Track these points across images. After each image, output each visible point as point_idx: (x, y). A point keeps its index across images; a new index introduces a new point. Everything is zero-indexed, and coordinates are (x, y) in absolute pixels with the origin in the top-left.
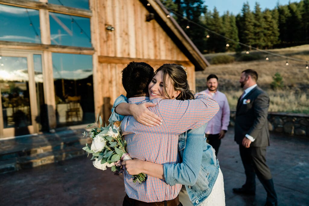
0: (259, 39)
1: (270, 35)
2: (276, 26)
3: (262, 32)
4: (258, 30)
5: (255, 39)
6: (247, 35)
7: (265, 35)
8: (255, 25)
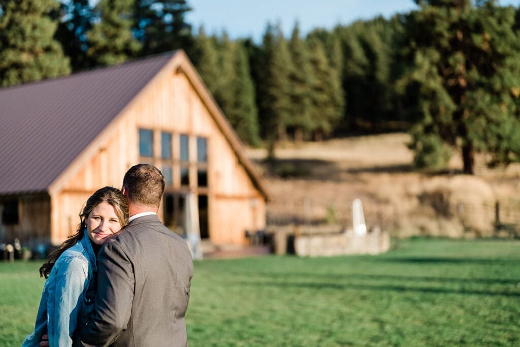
0: (302, 112)
1: (326, 104)
2: (336, 84)
3: (308, 95)
4: (299, 90)
5: (291, 112)
6: (274, 99)
7: (315, 103)
8: (293, 78)
